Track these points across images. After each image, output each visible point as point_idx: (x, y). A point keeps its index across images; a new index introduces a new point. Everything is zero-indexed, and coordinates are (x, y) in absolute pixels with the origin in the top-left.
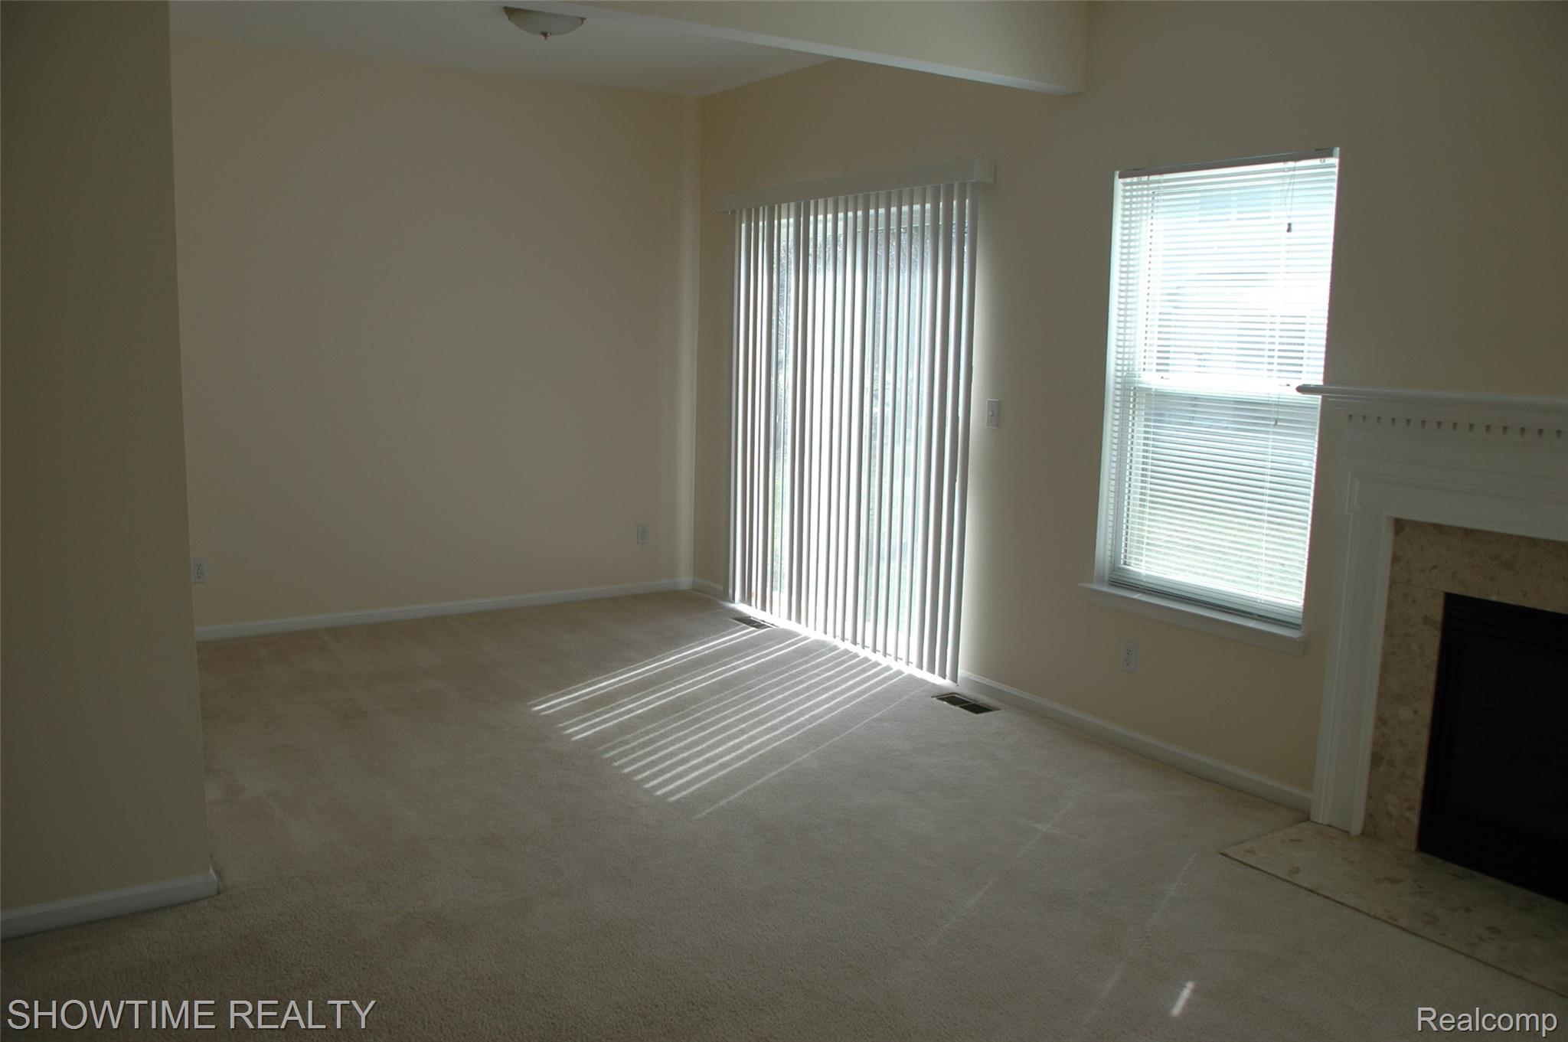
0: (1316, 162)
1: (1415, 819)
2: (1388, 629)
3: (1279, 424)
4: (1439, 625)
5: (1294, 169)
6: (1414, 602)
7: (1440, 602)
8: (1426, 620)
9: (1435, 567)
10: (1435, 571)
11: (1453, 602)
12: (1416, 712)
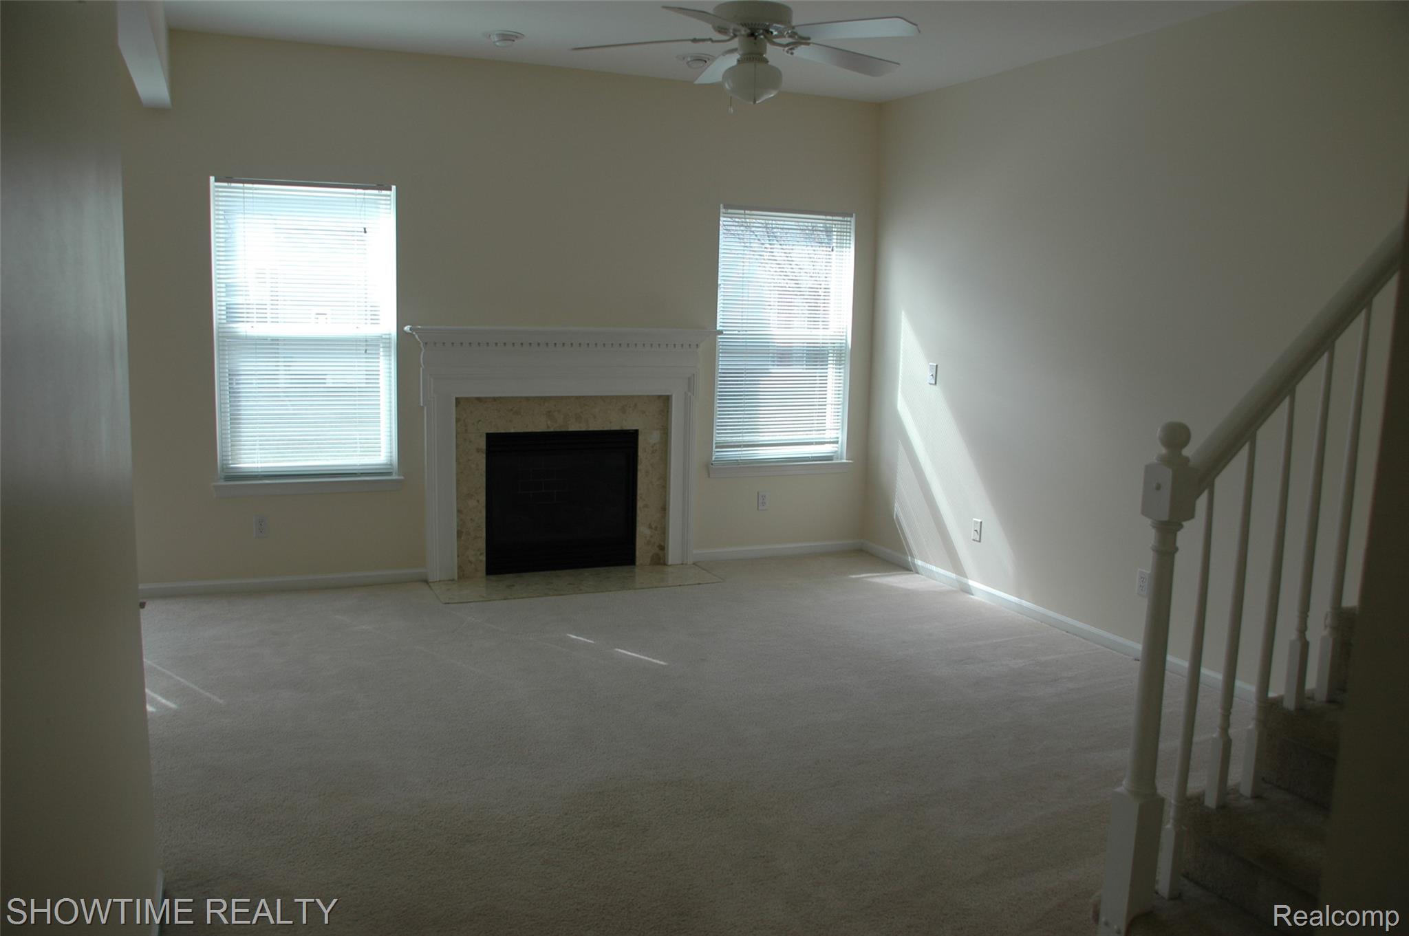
0: (376, 192)
1: (483, 558)
2: (457, 459)
3: (368, 352)
4: (485, 451)
5: (365, 194)
6: (470, 442)
7: (484, 439)
8: (478, 450)
9: (480, 421)
10: (480, 423)
11: (489, 437)
12: (478, 501)
